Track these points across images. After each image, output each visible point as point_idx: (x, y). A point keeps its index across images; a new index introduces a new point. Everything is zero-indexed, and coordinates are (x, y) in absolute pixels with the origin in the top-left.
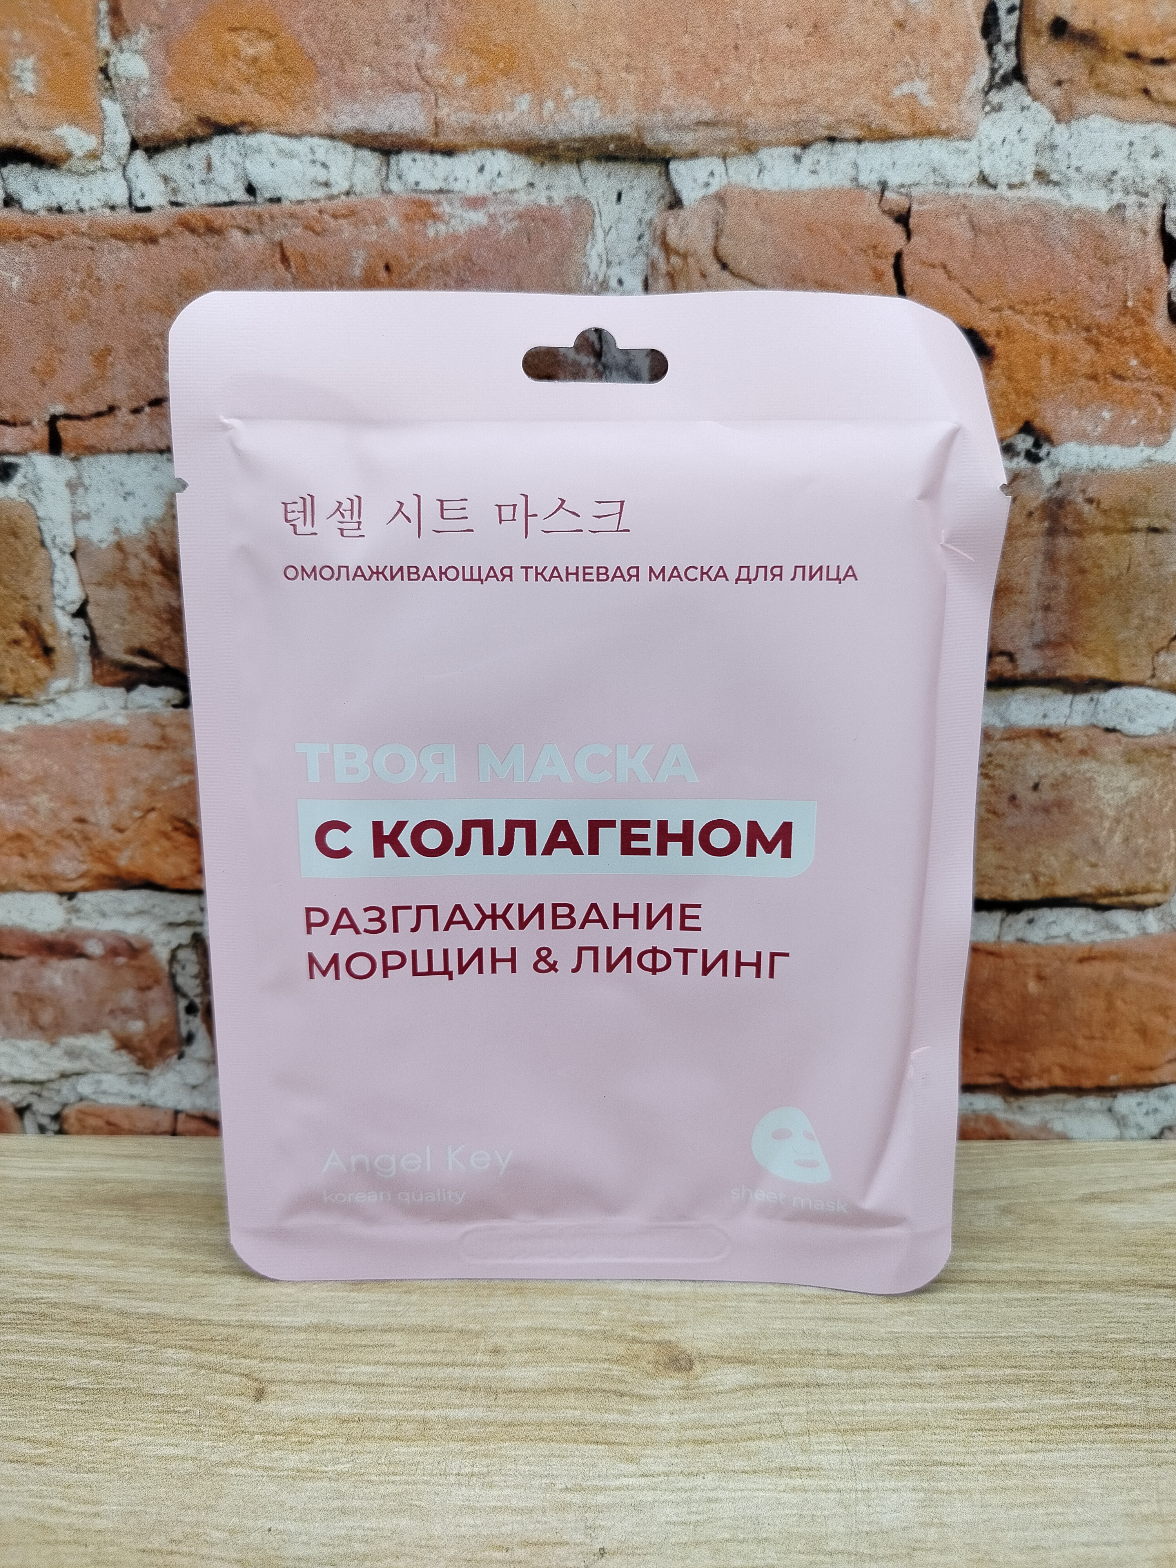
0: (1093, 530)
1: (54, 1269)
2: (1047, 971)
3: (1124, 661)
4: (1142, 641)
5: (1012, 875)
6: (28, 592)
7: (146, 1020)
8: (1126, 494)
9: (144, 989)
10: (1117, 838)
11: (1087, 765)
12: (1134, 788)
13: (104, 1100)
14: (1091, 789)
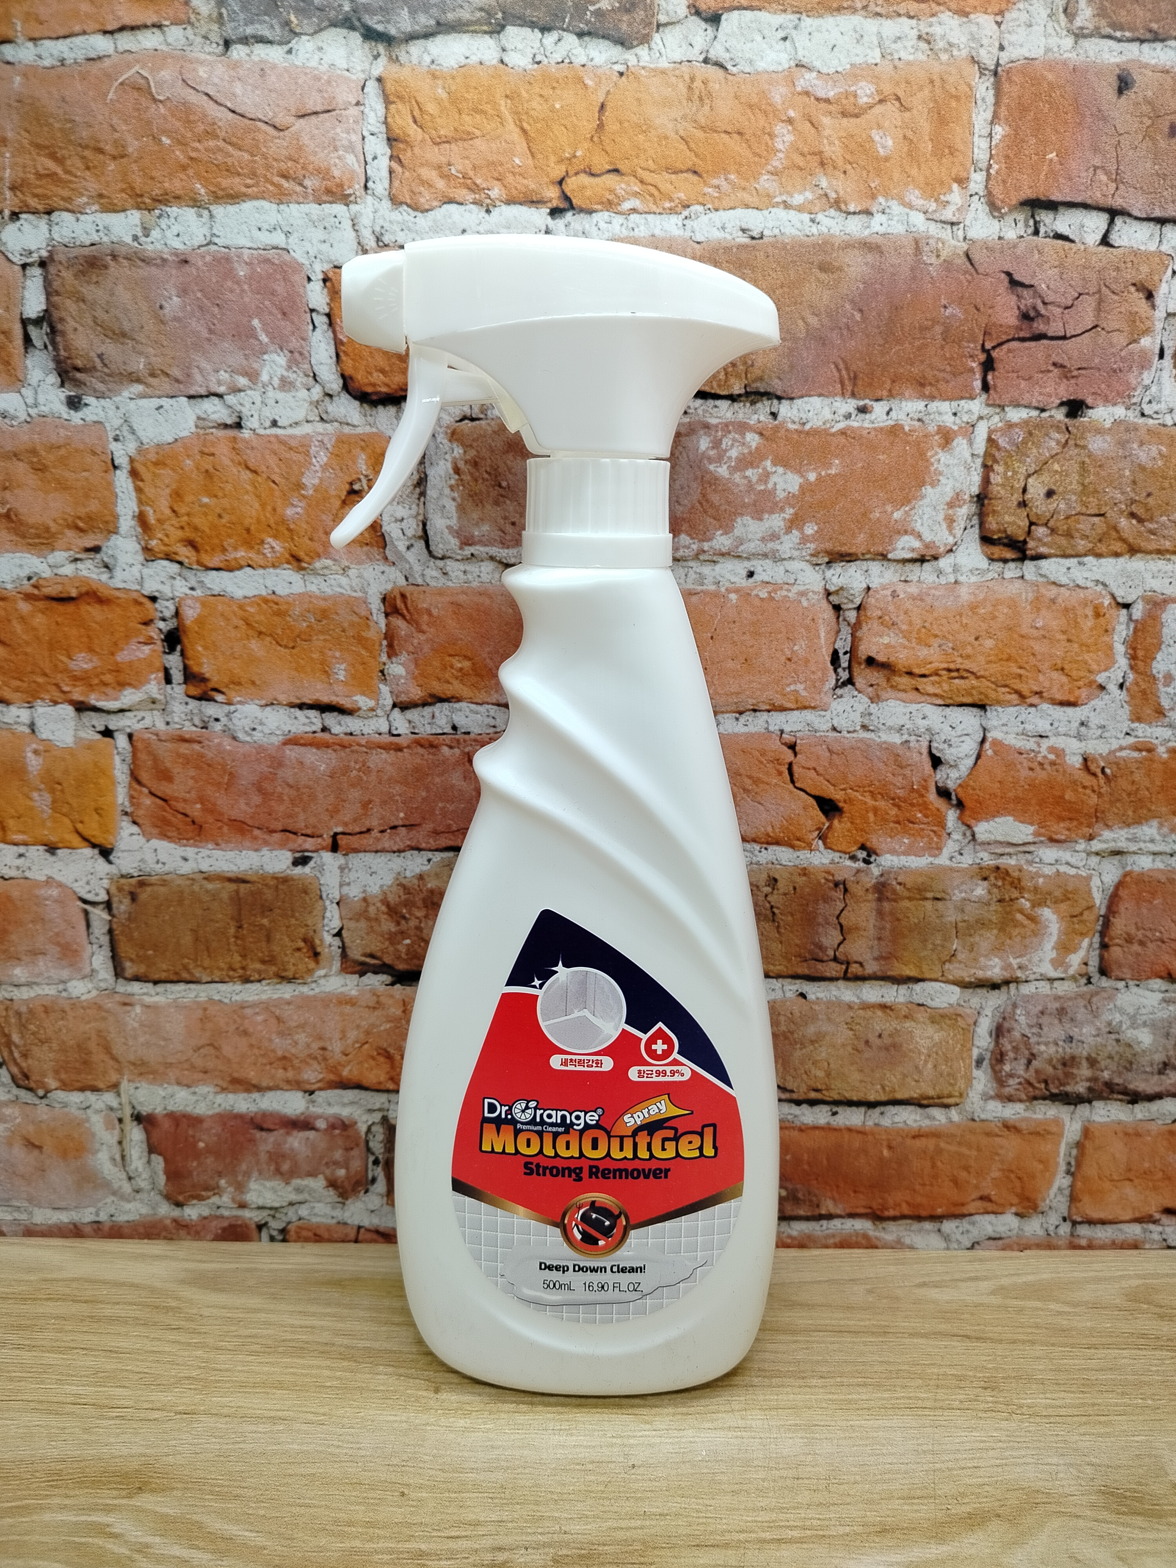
0: (903, 898)
1: (302, 1323)
2: (894, 1143)
3: (925, 968)
4: (935, 957)
5: (869, 1086)
6: (309, 922)
7: (347, 1168)
8: (920, 880)
9: (348, 1149)
10: (930, 1066)
11: (908, 1024)
12: (936, 1037)
13: (314, 1220)
14: (912, 1038)
